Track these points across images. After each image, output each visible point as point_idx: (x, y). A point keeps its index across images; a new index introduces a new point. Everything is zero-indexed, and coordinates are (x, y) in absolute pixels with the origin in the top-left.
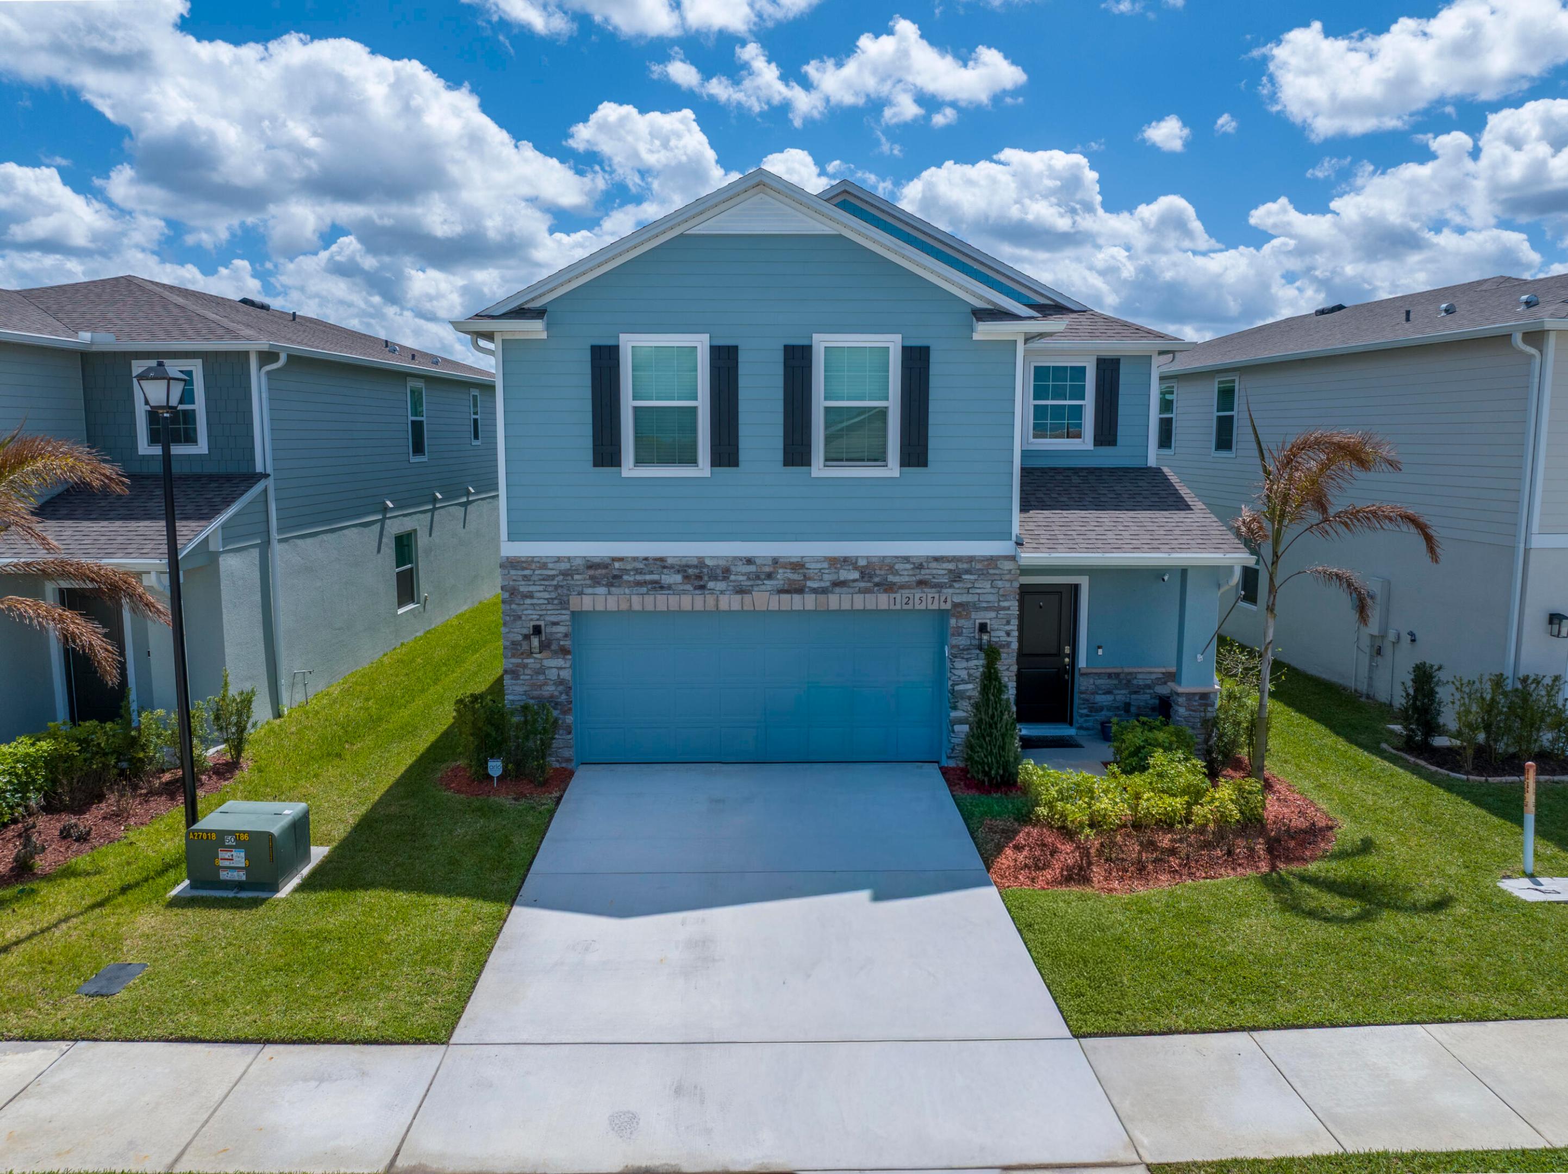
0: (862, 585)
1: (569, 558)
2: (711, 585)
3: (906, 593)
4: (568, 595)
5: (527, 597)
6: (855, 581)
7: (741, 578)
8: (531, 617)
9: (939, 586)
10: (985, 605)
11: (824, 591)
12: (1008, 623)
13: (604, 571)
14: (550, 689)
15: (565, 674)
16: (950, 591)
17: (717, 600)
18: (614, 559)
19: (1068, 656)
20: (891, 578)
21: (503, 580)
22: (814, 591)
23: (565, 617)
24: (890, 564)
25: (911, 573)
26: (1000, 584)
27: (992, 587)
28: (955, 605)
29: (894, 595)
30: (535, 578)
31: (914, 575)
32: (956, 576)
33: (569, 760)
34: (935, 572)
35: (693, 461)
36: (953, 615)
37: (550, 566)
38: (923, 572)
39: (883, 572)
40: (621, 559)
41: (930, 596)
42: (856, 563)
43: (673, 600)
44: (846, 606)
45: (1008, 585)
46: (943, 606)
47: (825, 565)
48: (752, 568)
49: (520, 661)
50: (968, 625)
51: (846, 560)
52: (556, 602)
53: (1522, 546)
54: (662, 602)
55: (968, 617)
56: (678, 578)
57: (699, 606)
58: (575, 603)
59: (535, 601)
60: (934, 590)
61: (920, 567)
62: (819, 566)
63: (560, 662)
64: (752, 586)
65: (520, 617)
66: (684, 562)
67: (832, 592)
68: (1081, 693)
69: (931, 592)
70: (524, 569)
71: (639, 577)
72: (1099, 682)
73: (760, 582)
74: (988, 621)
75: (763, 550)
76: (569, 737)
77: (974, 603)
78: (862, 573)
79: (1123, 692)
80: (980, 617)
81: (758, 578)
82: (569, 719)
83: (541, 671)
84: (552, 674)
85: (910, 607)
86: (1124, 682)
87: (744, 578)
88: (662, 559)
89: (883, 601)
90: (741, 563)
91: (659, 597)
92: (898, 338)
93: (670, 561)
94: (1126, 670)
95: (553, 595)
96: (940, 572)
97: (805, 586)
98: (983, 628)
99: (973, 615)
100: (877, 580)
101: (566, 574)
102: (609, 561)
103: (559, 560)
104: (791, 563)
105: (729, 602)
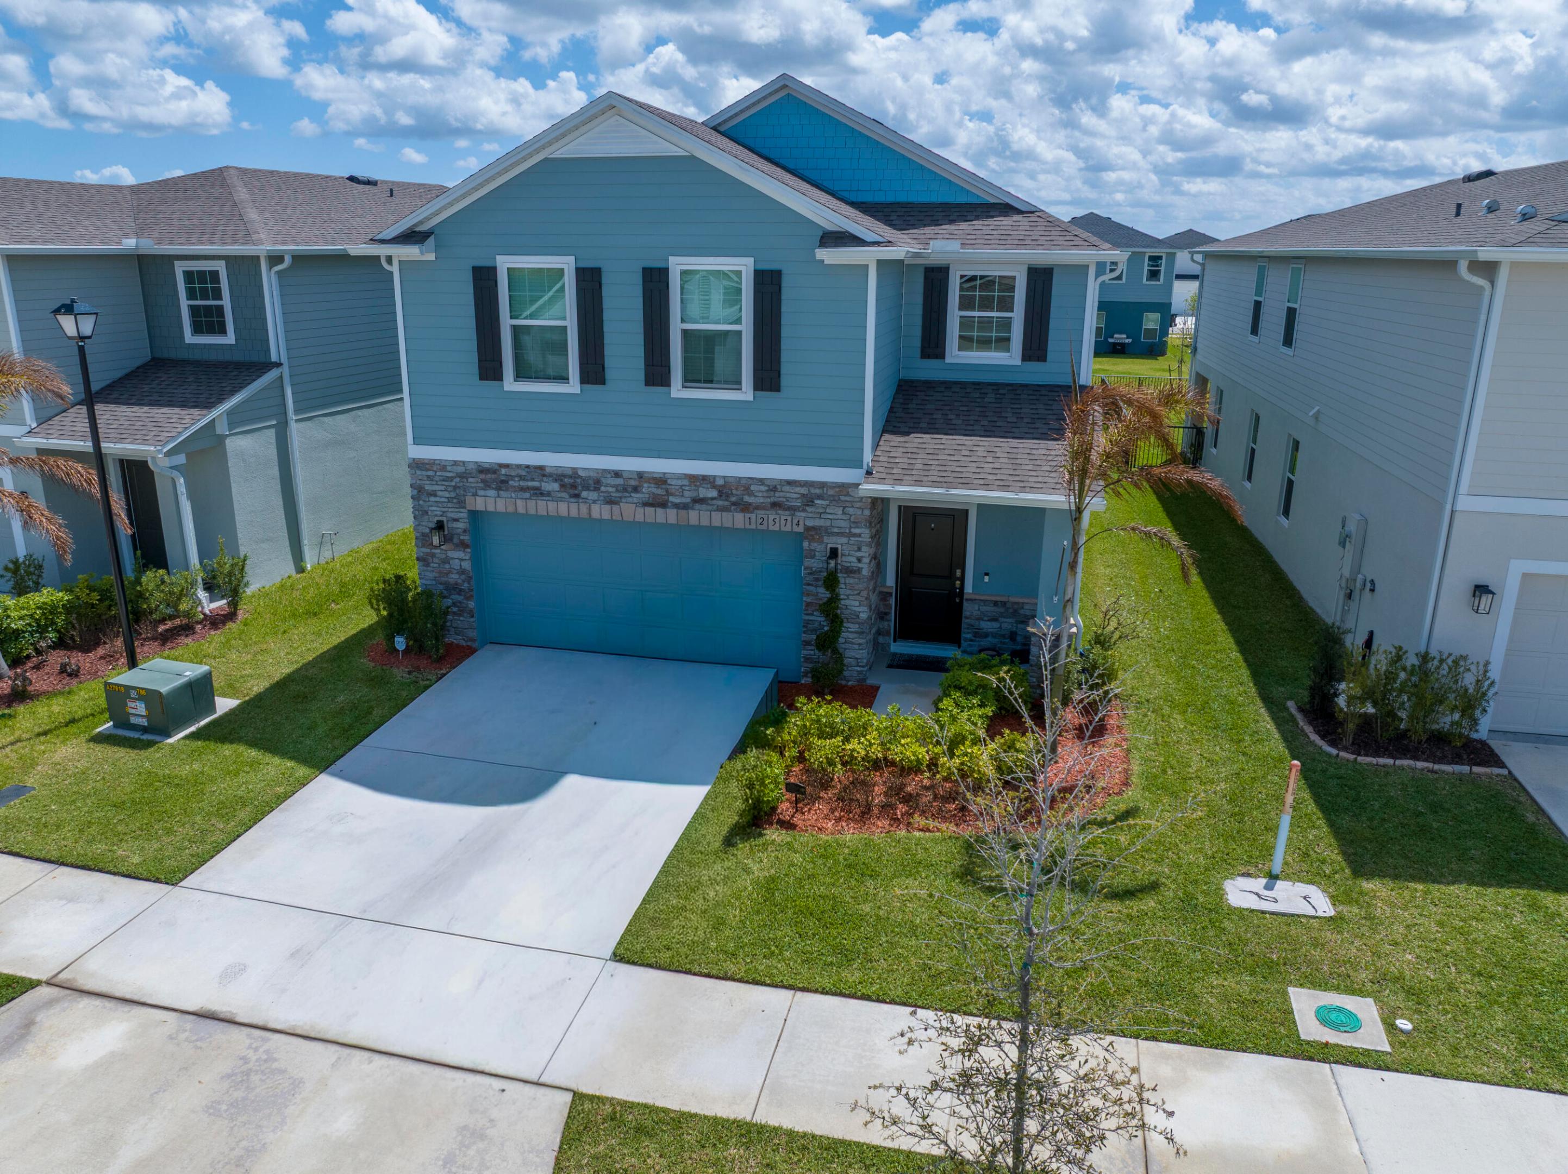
0: (720, 503)
1: (464, 462)
2: (584, 494)
3: (761, 513)
4: (464, 496)
5: (431, 495)
6: (713, 499)
7: (610, 489)
8: (436, 513)
9: (793, 509)
10: (836, 530)
11: (685, 507)
12: (859, 549)
13: (493, 476)
14: (454, 577)
15: (467, 565)
16: (803, 514)
17: (590, 509)
18: (501, 466)
20: (747, 498)
21: (412, 479)
22: (676, 506)
23: (463, 515)
24: (746, 485)
25: (765, 494)
26: (851, 511)
27: (844, 513)
28: (808, 529)
29: (749, 515)
30: (437, 478)
31: (769, 497)
32: (809, 501)
33: (473, 640)
34: (788, 495)
35: (564, 379)
36: (806, 538)
37: (449, 468)
38: (777, 494)
39: (738, 493)
40: (507, 466)
41: (783, 518)
42: (714, 482)
43: (552, 506)
44: (705, 522)
45: (859, 512)
46: (796, 529)
47: (686, 482)
48: (619, 481)
49: (428, 550)
50: (821, 549)
51: (704, 478)
52: (455, 501)
53: (1448, 507)
54: (542, 507)
55: (821, 541)
56: (556, 486)
57: (574, 513)
58: (471, 503)
59: (438, 499)
60: (787, 513)
61: (774, 488)
62: (680, 483)
63: (460, 554)
64: (621, 498)
65: (426, 512)
66: (560, 472)
67: (693, 509)
68: (967, 618)
69: (785, 515)
70: (428, 470)
71: (522, 483)
72: (984, 608)
73: (627, 495)
74: (839, 547)
75: (630, 464)
76: (472, 620)
77: (826, 528)
78: (719, 491)
79: (1010, 620)
80: (832, 542)
81: (625, 490)
82: (471, 604)
83: (446, 561)
84: (456, 564)
85: (764, 527)
86: (1011, 611)
87: (614, 490)
88: (541, 468)
89: (739, 520)
90: (609, 476)
91: (540, 502)
92: (750, 261)
93: (548, 470)
94: (1012, 599)
95: (453, 495)
96: (793, 495)
97: (667, 501)
98: (834, 553)
99: (826, 539)
100: (733, 499)
101: (463, 476)
102: (497, 467)
103: (455, 463)
104: (655, 479)
105: (600, 511)
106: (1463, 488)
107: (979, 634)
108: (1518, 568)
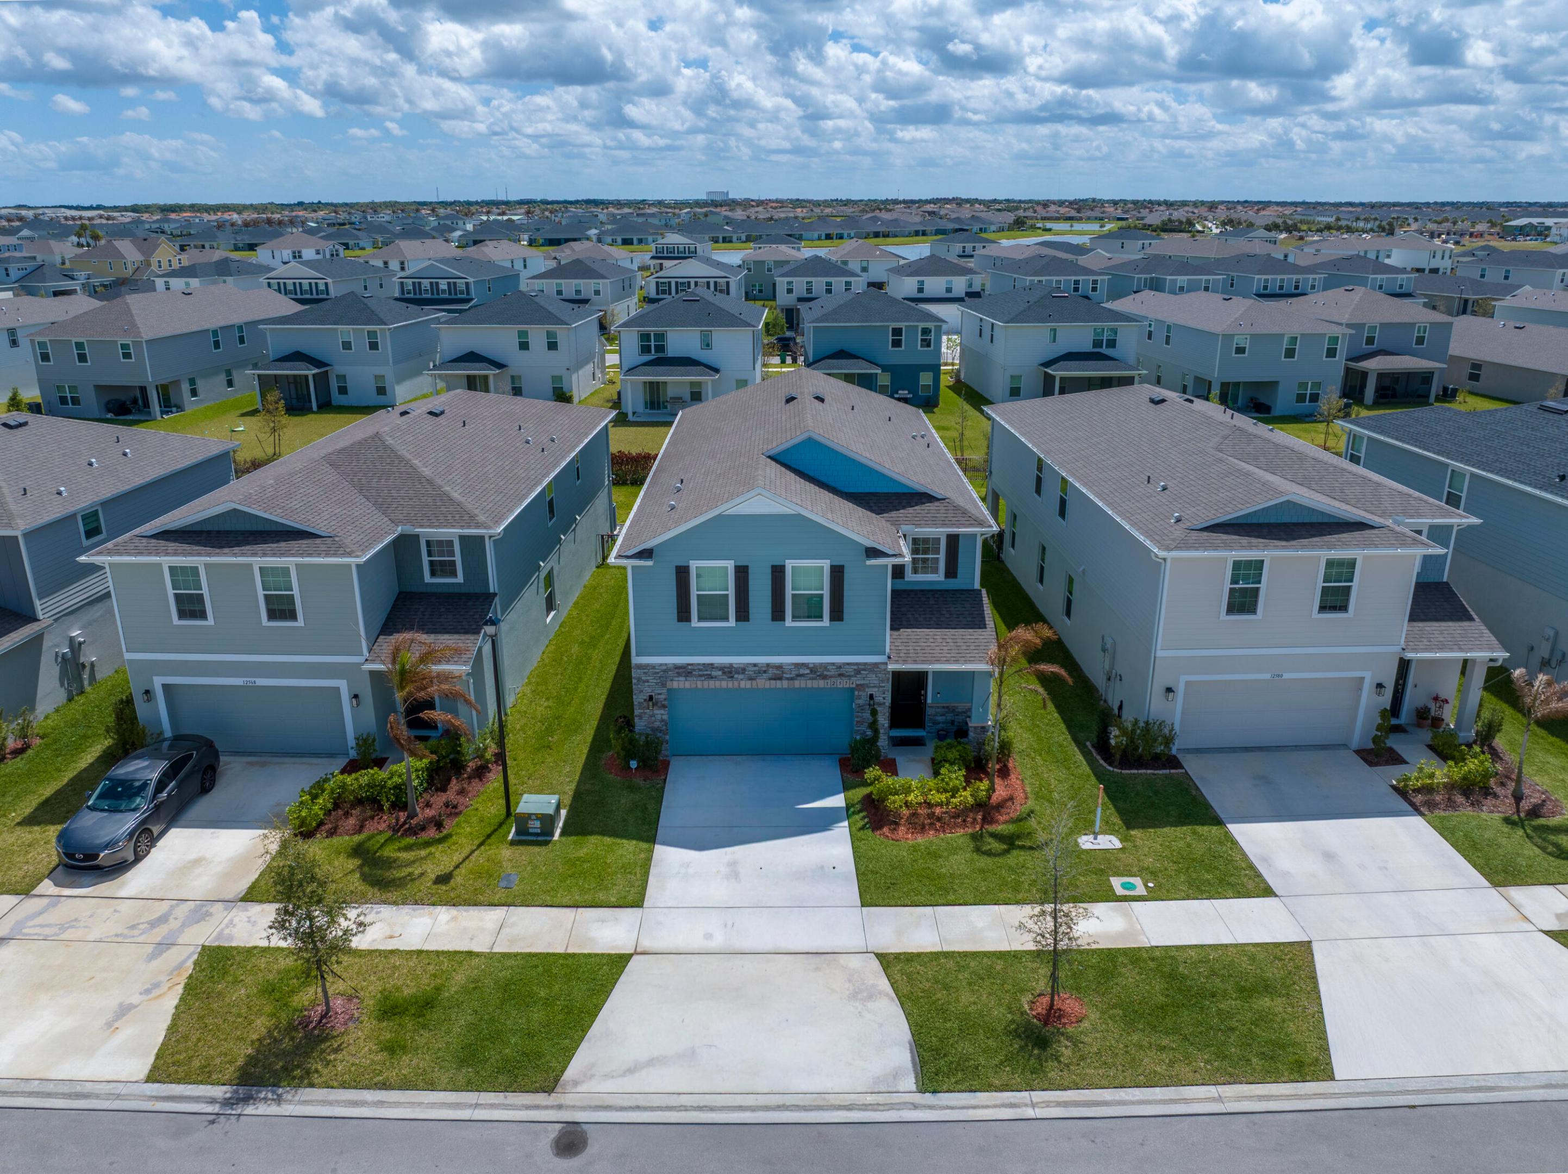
0: (811, 676)
1: (666, 664)
2: (736, 676)
3: (833, 680)
4: (666, 681)
5: (645, 682)
6: (807, 674)
7: (751, 673)
8: (648, 691)
9: (850, 676)
10: (872, 685)
11: (792, 679)
12: (885, 694)
13: (683, 670)
14: (657, 724)
15: (665, 717)
16: (855, 679)
17: (739, 684)
18: (688, 665)
20: (825, 673)
21: (634, 674)
22: (788, 679)
23: (665, 691)
24: (825, 666)
25: (835, 670)
26: (880, 675)
27: (877, 677)
28: (857, 685)
29: (827, 681)
30: (650, 673)
31: (837, 672)
32: (858, 672)
33: (667, 756)
34: (847, 670)
35: (726, 619)
36: (857, 690)
37: (657, 668)
38: (841, 670)
39: (821, 670)
40: (692, 665)
42: (808, 666)
43: (718, 683)
44: (803, 685)
45: (885, 677)
46: (852, 686)
47: (793, 667)
48: (756, 668)
49: (642, 711)
50: (864, 695)
51: (803, 664)
52: (660, 684)
53: (1152, 655)
54: (712, 684)
55: (864, 691)
56: (720, 673)
57: (730, 686)
58: (669, 684)
59: (649, 684)
60: (847, 679)
61: (840, 667)
62: (789, 667)
63: (662, 712)
65: (642, 691)
66: (722, 666)
67: (796, 680)
68: (929, 715)
69: (845, 680)
70: (644, 669)
71: (700, 673)
72: (938, 710)
73: (760, 675)
74: (875, 693)
75: (762, 660)
77: (867, 685)
79: (951, 715)
80: (870, 691)
81: (759, 673)
82: (667, 737)
83: (653, 715)
84: (659, 717)
85: (835, 686)
86: (951, 710)
87: (753, 673)
88: (712, 664)
89: (822, 683)
90: (751, 666)
91: (710, 682)
92: (828, 562)
93: (715, 665)
94: (952, 705)
95: (659, 681)
96: (850, 670)
97: (783, 677)
98: (871, 697)
99: (867, 690)
100: (818, 674)
101: (665, 671)
102: (686, 666)
103: (661, 665)
104: (776, 666)
105: (746, 684)
106: (1159, 647)
107: (936, 723)
108: (1184, 679)
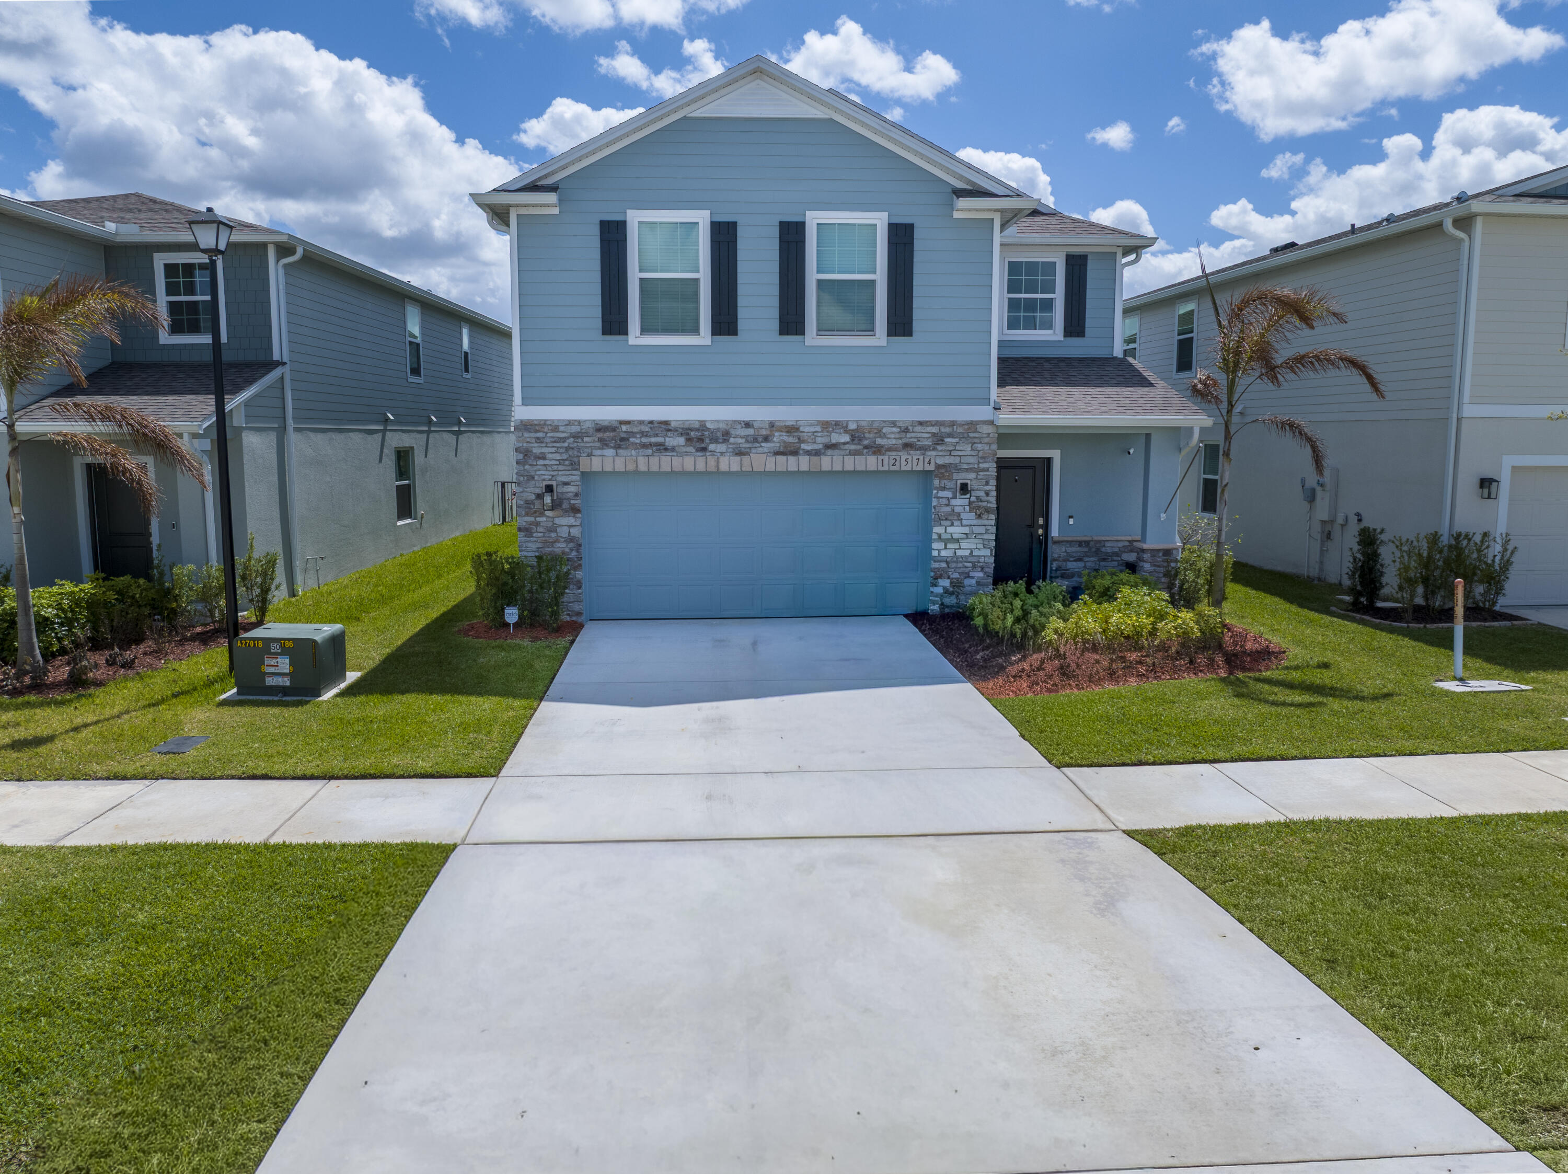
0: (853, 447)
1: (579, 422)
2: (712, 447)
3: (893, 454)
4: (578, 457)
5: (539, 458)
6: (845, 443)
7: (740, 441)
8: (543, 476)
9: (924, 449)
10: (965, 466)
11: (817, 453)
12: (987, 483)
13: (612, 434)
14: (561, 546)
15: (575, 532)
16: (934, 453)
17: (718, 462)
18: (622, 422)
19: (1041, 527)
20: (879, 441)
21: (518, 441)
22: (808, 453)
23: (576, 477)
24: (878, 428)
25: (897, 436)
26: (979, 446)
27: (972, 450)
28: (938, 467)
29: (882, 457)
30: (548, 440)
31: (901, 438)
32: (939, 440)
33: (579, 614)
34: (919, 435)
35: (695, 330)
36: (936, 476)
37: (562, 428)
38: (909, 435)
39: (871, 436)
40: (628, 423)
41: (915, 458)
42: (847, 426)
43: (677, 461)
44: (837, 467)
45: (987, 447)
46: (928, 468)
47: (818, 429)
48: (750, 431)
49: (532, 519)
50: (950, 486)
51: (837, 423)
52: (567, 463)
53: (1455, 415)
54: (666, 463)
55: (950, 478)
56: (681, 440)
57: (701, 467)
58: (585, 464)
59: (547, 462)
60: (918, 452)
61: (906, 431)
62: (812, 429)
63: (570, 520)
64: (750, 448)
65: (533, 478)
66: (686, 426)
67: (824, 454)
68: (1054, 560)
69: (916, 455)
70: (537, 431)
71: (644, 440)
72: (1070, 550)
73: (758, 445)
74: (969, 482)
75: (760, 414)
76: (580, 591)
77: (956, 465)
78: (852, 436)
79: (1092, 559)
80: (961, 478)
81: (756, 440)
82: (579, 575)
83: (553, 529)
84: (563, 532)
85: (896, 468)
86: (1094, 550)
87: (743, 441)
88: (666, 423)
89: (871, 462)
90: (739, 426)
91: (663, 458)
92: (884, 216)
93: (673, 424)
94: (1095, 538)
95: (565, 456)
96: (924, 435)
97: (799, 448)
98: (964, 488)
99: (955, 476)
100: (866, 442)
101: (576, 436)
102: (616, 424)
103: (570, 423)
104: (786, 427)
105: (729, 463)
106: (1466, 399)
108: (1509, 461)
